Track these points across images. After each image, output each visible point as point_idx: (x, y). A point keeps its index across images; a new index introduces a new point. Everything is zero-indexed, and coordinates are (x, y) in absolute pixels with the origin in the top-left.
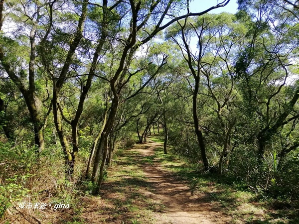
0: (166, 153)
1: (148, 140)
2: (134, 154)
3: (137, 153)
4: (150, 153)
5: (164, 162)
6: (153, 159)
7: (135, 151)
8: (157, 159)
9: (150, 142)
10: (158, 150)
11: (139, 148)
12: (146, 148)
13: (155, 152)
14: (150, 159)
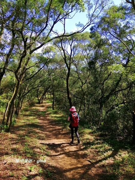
0: (53, 109)
1: (44, 102)
2: (35, 110)
4: (45, 109)
5: (51, 114)
7: (35, 108)
8: (48, 113)
9: (45, 103)
10: (49, 108)
11: (38, 107)
12: (43, 106)
13: (47, 109)
14: (44, 113)
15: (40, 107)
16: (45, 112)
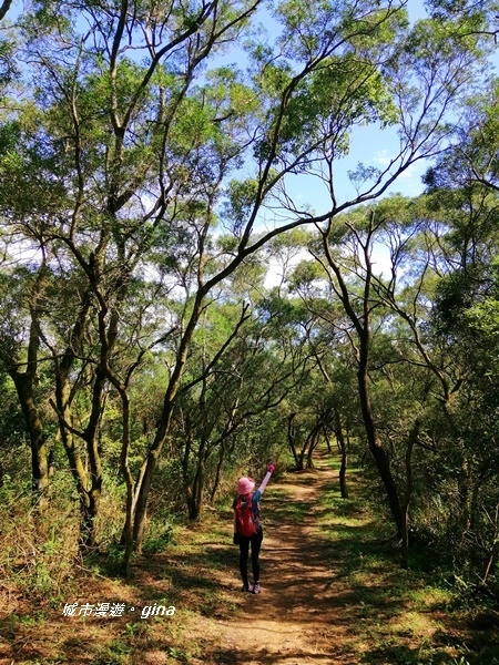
0: (344, 496)
1: (317, 463)
2: (275, 495)
3: (280, 493)
4: (312, 494)
5: (327, 516)
6: (308, 509)
7: (278, 490)
8: (317, 508)
9: (322, 469)
10: (330, 489)
11: (289, 483)
12: (309, 482)
13: (322, 493)
14: (302, 508)
15: (296, 484)
16: (308, 506)
